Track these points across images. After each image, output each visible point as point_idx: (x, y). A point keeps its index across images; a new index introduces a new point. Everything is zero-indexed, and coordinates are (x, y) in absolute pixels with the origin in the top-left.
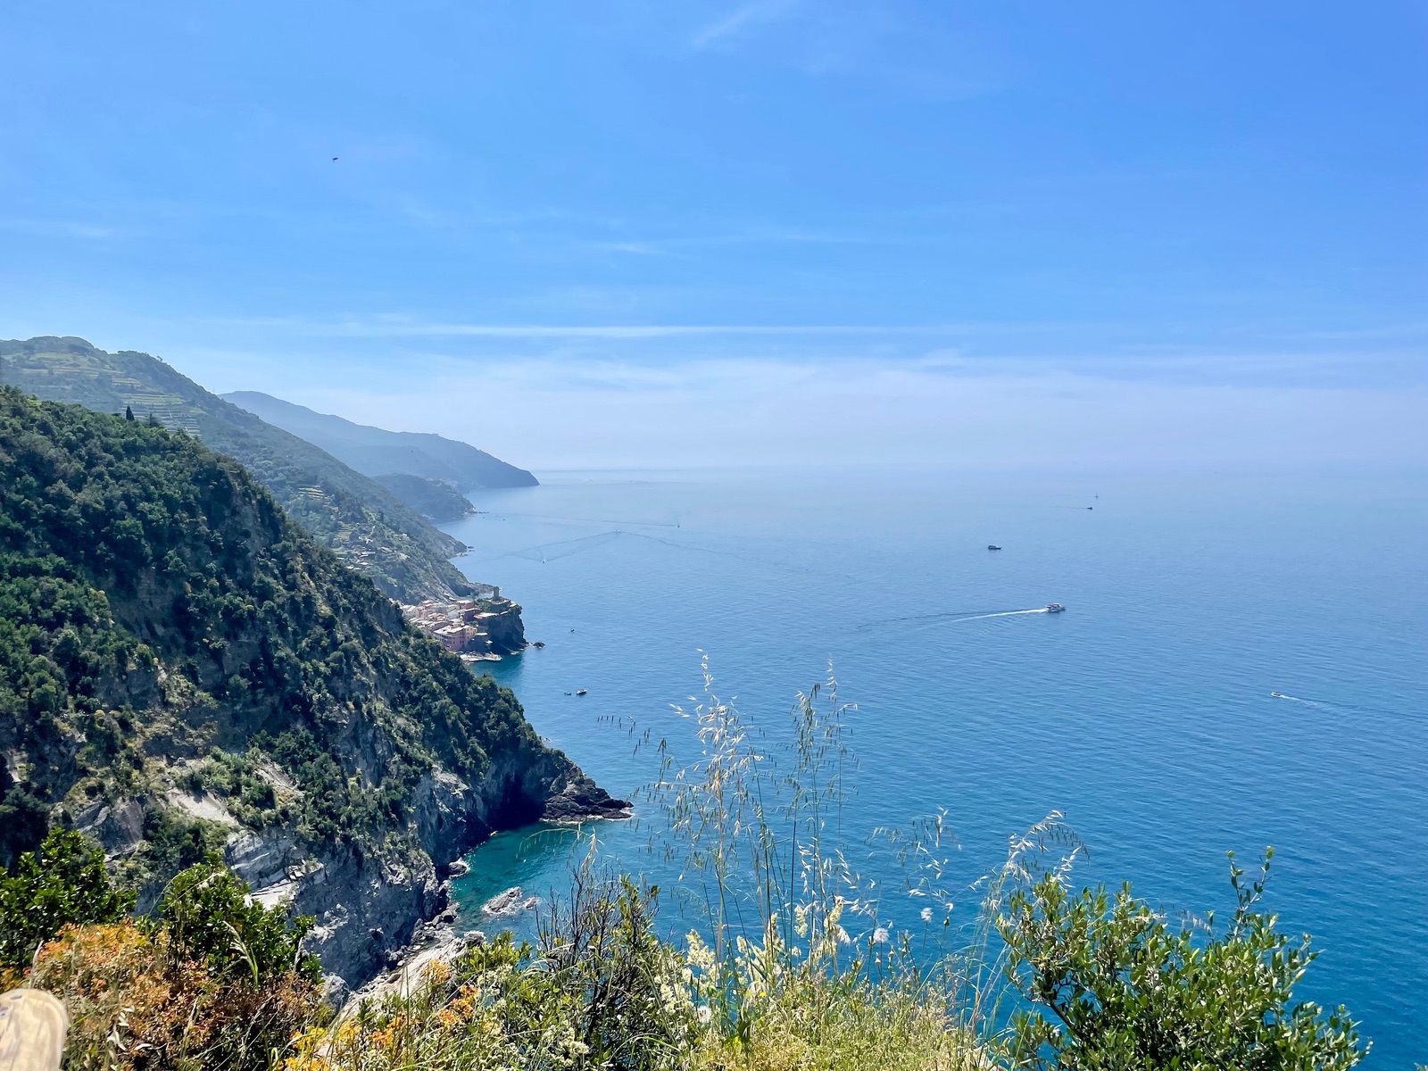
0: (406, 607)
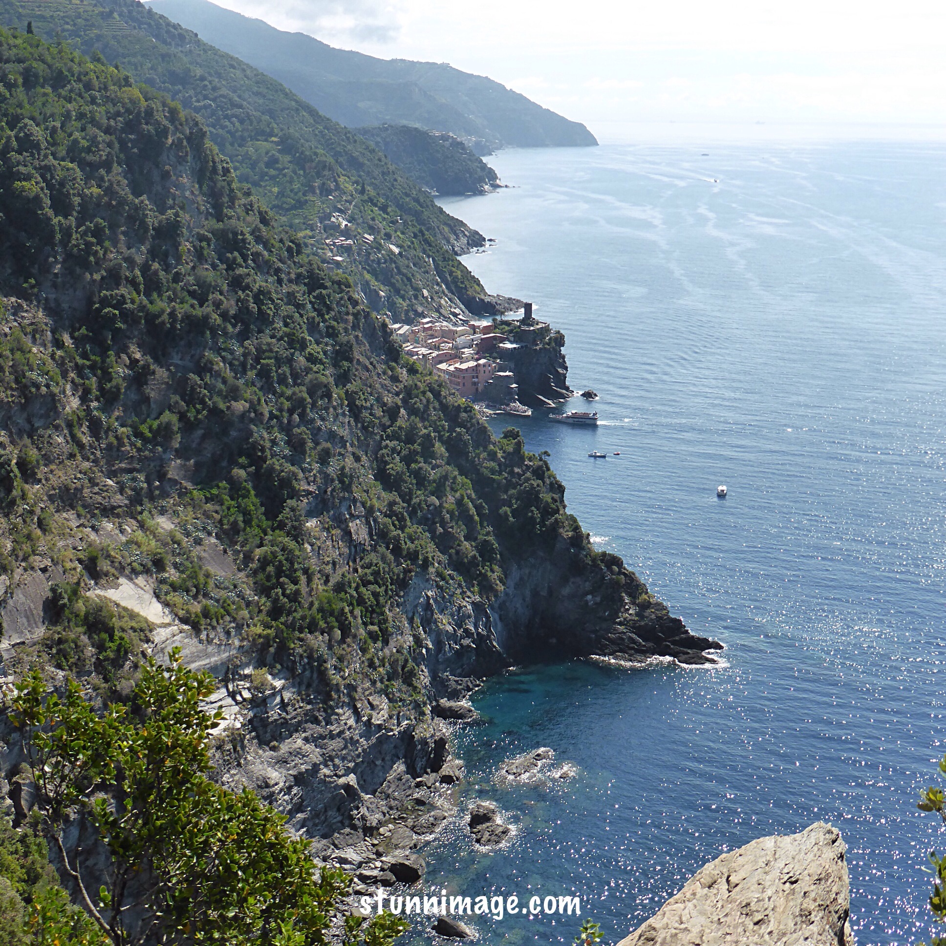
0: (397, 326)
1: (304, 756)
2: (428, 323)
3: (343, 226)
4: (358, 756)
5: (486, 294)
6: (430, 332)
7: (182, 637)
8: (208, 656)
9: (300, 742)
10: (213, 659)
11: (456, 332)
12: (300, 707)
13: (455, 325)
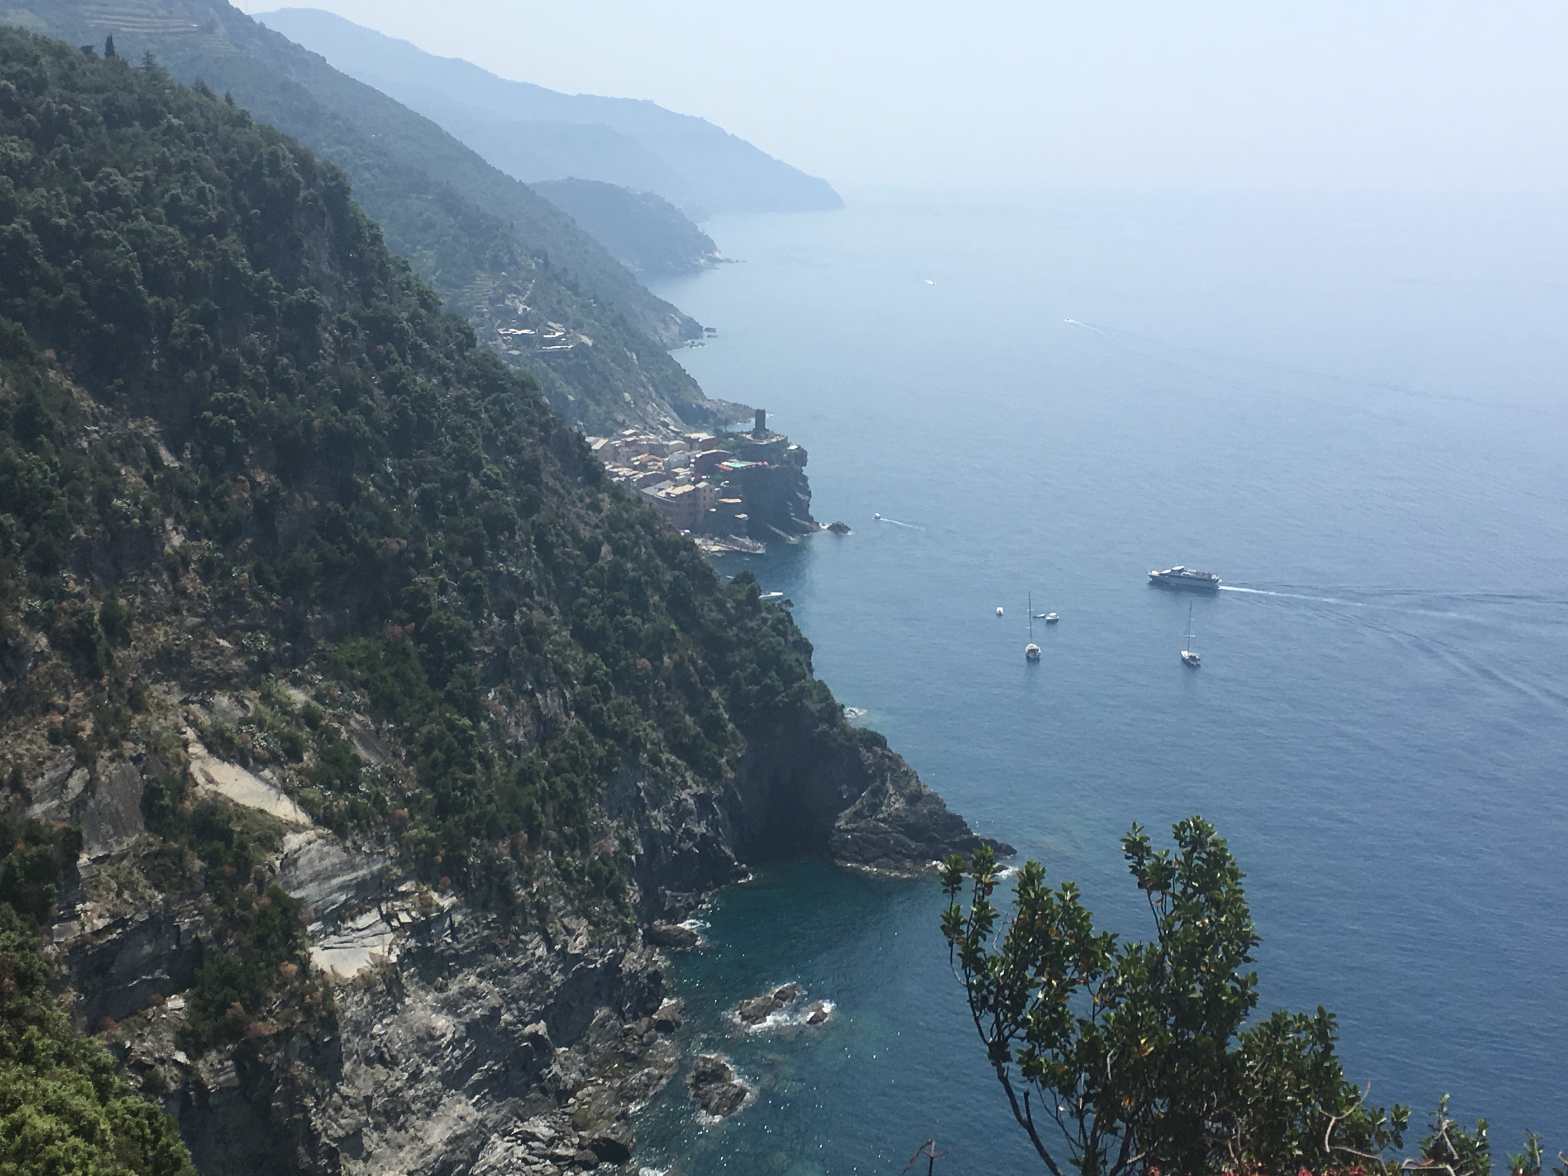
0: (594, 439)
1: (479, 998)
2: (631, 435)
3: (520, 312)
4: (550, 995)
5: (704, 399)
6: (635, 448)
7: (321, 845)
8: (354, 868)
9: (473, 980)
10: (361, 873)
11: (668, 446)
12: (475, 934)
13: (666, 438)
